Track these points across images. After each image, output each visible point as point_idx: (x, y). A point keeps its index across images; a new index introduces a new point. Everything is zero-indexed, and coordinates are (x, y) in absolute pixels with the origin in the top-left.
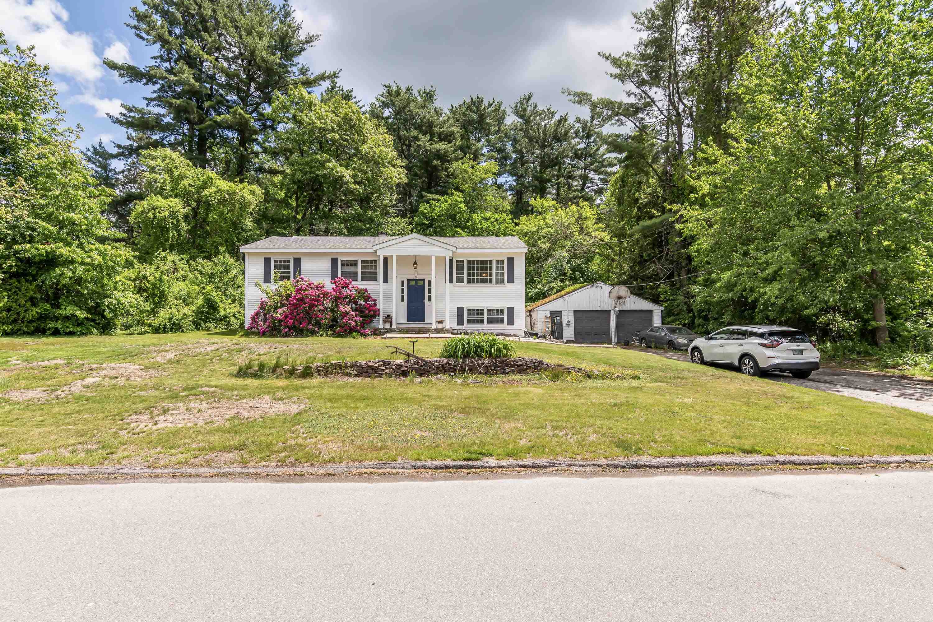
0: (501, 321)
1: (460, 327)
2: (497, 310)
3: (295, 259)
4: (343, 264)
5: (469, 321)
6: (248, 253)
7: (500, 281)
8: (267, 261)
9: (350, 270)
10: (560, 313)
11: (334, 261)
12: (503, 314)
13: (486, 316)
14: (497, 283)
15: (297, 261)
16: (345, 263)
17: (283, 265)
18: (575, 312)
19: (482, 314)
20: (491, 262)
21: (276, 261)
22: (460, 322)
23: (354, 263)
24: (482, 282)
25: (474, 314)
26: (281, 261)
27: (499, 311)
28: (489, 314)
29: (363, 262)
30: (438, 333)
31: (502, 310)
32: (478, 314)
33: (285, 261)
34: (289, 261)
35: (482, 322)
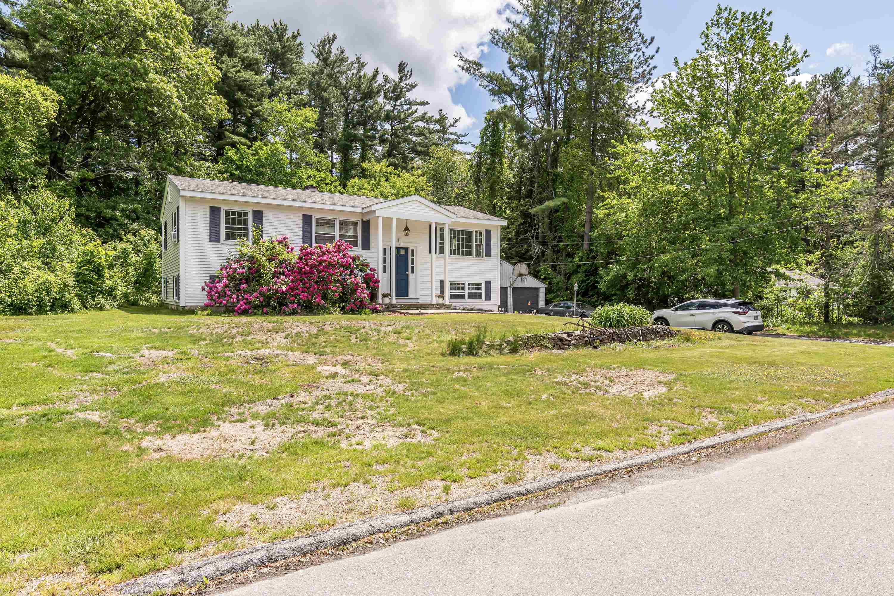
0: (479, 296)
2: (476, 284)
3: (254, 211)
4: (317, 224)
5: (452, 296)
7: (479, 254)
8: (215, 211)
9: (327, 231)
11: (307, 219)
12: (480, 289)
13: (466, 291)
14: (476, 256)
15: (258, 215)
16: (320, 223)
17: (237, 218)
19: (463, 288)
20: (470, 233)
21: (227, 213)
23: (331, 223)
24: (462, 254)
25: (455, 289)
26: (233, 213)
27: (478, 286)
28: (469, 289)
29: (341, 223)
30: (438, 308)
31: (480, 285)
32: (459, 289)
33: (240, 214)
34: (246, 214)
35: (462, 297)
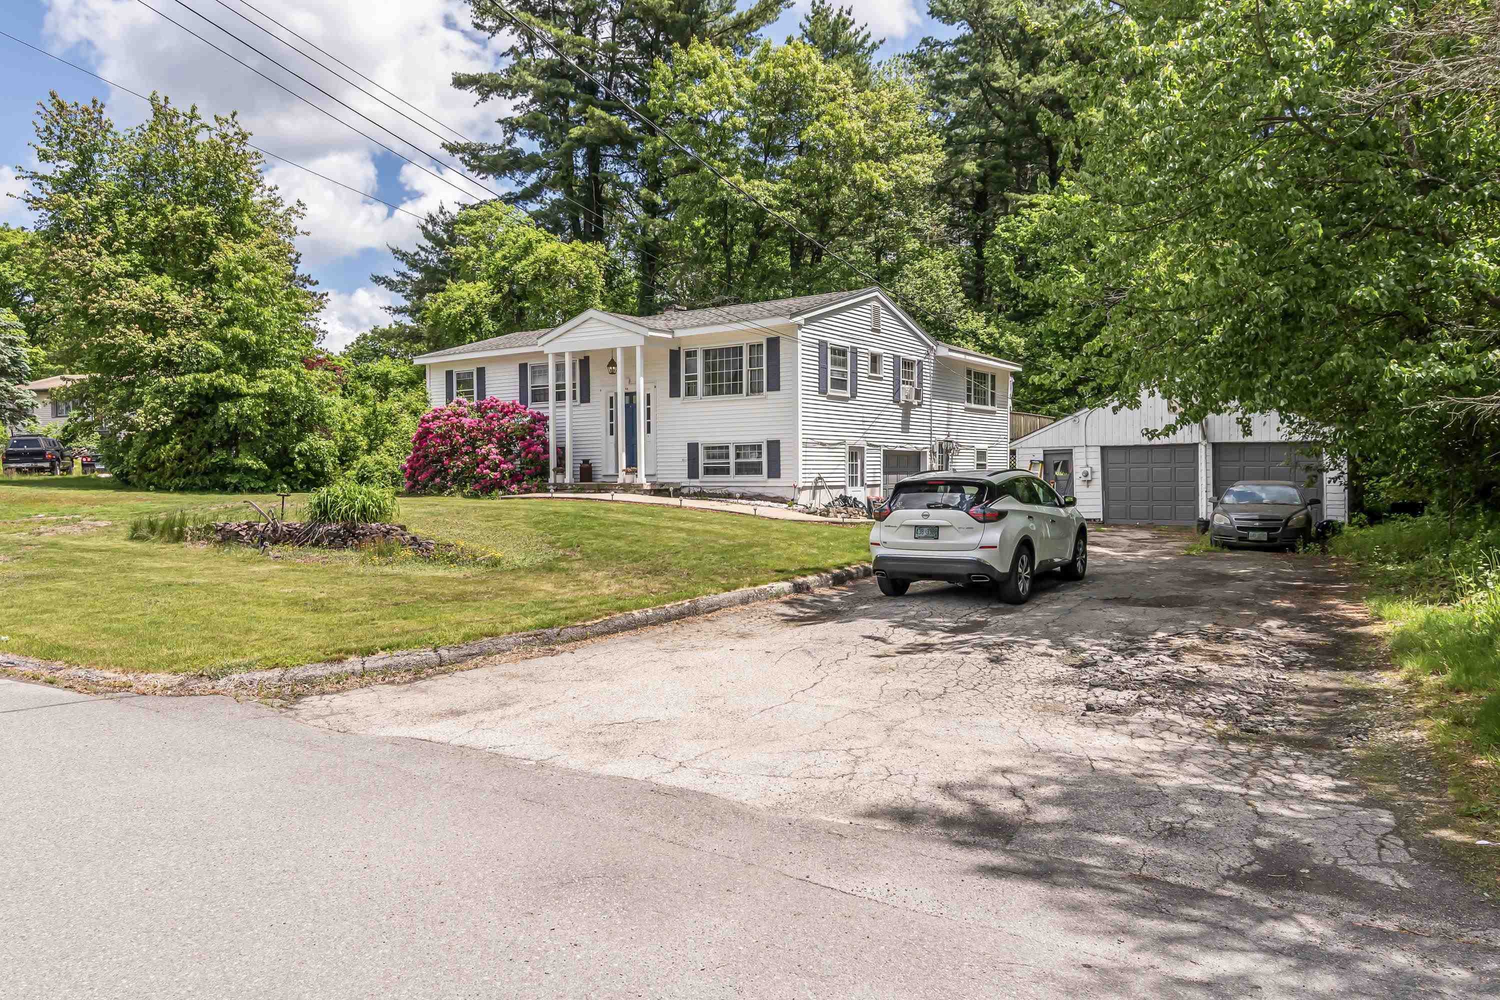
0: (758, 469)
1: (695, 482)
2: (751, 447)
3: (478, 368)
4: (533, 373)
5: (708, 471)
6: (430, 365)
7: (755, 389)
8: (449, 374)
9: (543, 382)
10: (1069, 452)
11: (523, 368)
12: (760, 455)
13: (732, 460)
14: (750, 392)
15: (481, 372)
16: (535, 371)
17: (464, 382)
18: (1103, 448)
19: (727, 456)
20: (740, 349)
21: (458, 375)
22: (693, 473)
24: (725, 392)
25: (713, 456)
26: (463, 374)
27: (755, 449)
28: (738, 456)
31: (759, 447)
32: (720, 456)
33: (467, 374)
34: (472, 373)
35: (727, 471)
